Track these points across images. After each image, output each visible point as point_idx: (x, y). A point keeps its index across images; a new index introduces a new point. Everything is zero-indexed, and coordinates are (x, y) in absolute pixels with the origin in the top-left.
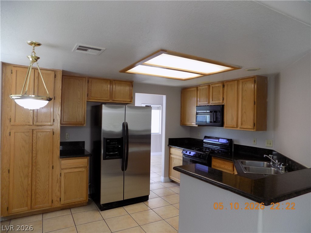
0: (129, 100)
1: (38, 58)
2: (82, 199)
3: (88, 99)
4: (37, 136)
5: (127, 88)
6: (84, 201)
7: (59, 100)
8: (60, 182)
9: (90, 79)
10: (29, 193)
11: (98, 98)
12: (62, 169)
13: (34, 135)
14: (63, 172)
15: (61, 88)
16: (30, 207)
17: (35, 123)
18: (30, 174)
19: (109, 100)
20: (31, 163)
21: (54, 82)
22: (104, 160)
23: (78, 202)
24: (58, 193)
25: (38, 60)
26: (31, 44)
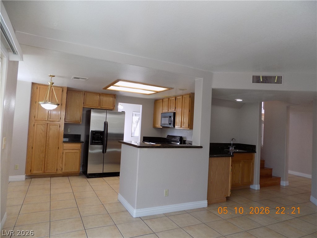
0: (113, 108)
1: (53, 83)
2: (76, 170)
3: (83, 106)
4: (49, 127)
5: (111, 99)
6: (78, 172)
7: (64, 106)
8: (63, 158)
9: (85, 93)
10: (44, 163)
11: (91, 106)
12: (64, 150)
13: (48, 127)
14: (65, 151)
15: (66, 98)
16: (43, 172)
17: (49, 120)
18: (44, 151)
19: (98, 107)
20: (45, 144)
21: (62, 95)
22: (91, 144)
23: (73, 172)
24: (61, 165)
25: (53, 84)
26: (50, 76)
